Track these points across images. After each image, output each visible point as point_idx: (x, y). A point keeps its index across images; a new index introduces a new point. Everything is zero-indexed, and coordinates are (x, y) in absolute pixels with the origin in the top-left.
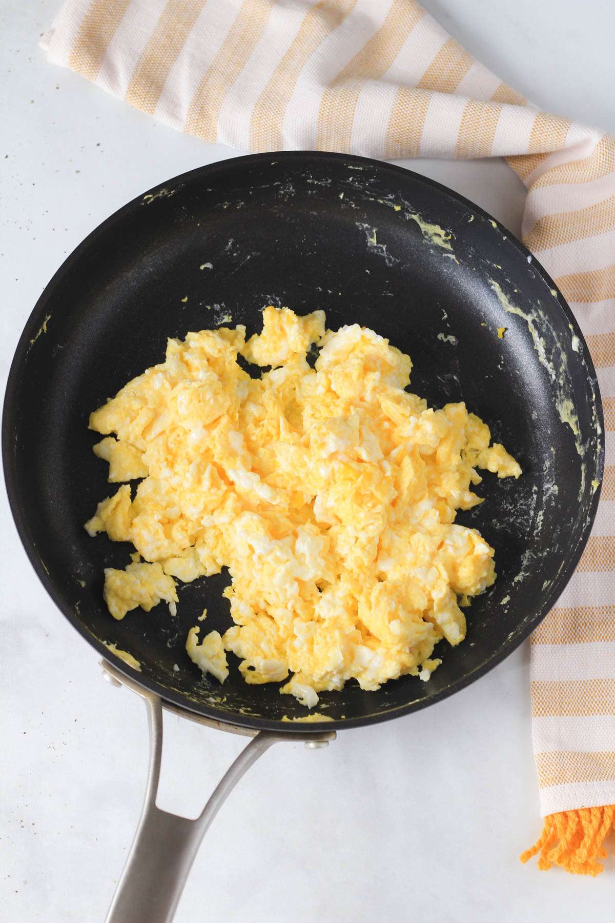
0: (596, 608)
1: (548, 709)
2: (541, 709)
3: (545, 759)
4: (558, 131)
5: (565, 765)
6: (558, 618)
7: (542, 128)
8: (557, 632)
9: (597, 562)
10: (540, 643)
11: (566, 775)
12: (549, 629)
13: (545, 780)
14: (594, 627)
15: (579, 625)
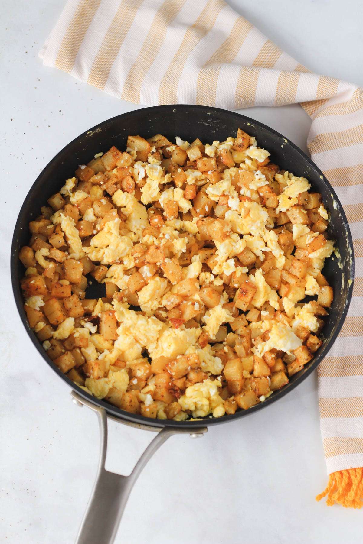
0: (355, 357)
1: (329, 413)
2: (325, 414)
3: (328, 442)
4: (333, 85)
5: (340, 445)
6: (333, 363)
7: (323, 84)
8: (333, 370)
9: (355, 331)
10: (323, 377)
11: (341, 450)
12: (329, 369)
13: (329, 454)
14: (354, 367)
15: (346, 366)
